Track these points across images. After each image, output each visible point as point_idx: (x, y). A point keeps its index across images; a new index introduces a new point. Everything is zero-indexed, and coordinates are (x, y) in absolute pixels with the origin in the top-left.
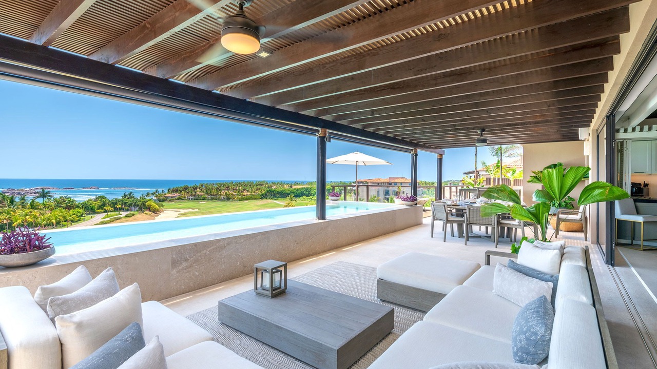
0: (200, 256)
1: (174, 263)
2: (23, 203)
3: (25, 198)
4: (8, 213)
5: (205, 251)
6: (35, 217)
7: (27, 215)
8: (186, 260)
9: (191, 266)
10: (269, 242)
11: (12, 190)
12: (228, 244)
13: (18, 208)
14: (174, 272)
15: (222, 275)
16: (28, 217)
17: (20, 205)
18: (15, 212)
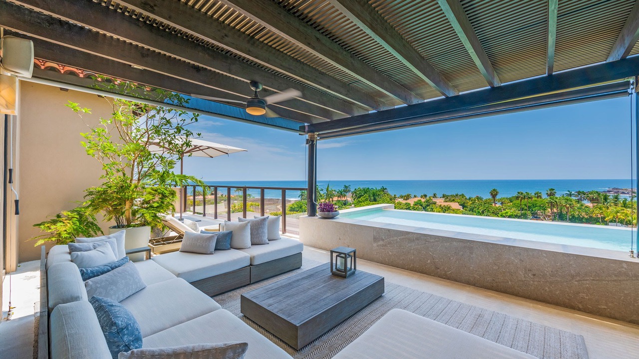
0: (393, 240)
1: (376, 239)
2: (616, 201)
3: (619, 197)
4: (600, 209)
5: (396, 238)
6: (626, 215)
7: (618, 212)
8: (383, 240)
9: (385, 245)
10: (472, 253)
11: (617, 189)
12: (417, 239)
13: (611, 206)
14: (375, 245)
15: (412, 265)
16: (619, 214)
17: (612, 203)
18: (608, 208)
